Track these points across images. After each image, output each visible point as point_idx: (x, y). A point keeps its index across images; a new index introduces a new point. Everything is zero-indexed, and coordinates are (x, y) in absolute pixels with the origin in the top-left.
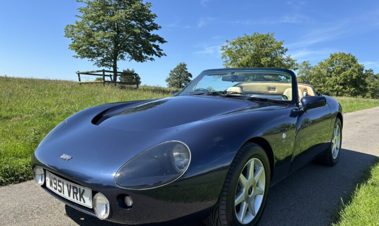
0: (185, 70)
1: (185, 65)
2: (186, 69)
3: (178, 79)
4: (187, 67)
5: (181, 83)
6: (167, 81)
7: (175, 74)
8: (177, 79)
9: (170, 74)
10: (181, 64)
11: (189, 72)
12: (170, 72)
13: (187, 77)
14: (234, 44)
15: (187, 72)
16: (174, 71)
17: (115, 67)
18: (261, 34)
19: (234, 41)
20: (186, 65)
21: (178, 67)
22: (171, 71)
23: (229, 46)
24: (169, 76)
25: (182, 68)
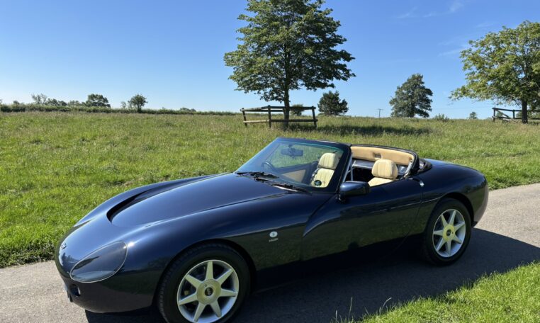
0: (421, 85)
1: (419, 78)
2: (423, 83)
3: (410, 99)
4: (423, 80)
5: (413, 105)
6: (391, 103)
7: (404, 91)
8: (407, 99)
9: (397, 93)
10: (414, 76)
11: (427, 87)
12: (396, 90)
13: (424, 96)
14: (483, 44)
15: (423, 88)
16: (403, 87)
17: (286, 100)
18: (534, 22)
19: (483, 40)
20: (422, 77)
21: (409, 81)
22: (398, 88)
23: (474, 50)
24: (394, 96)
25: (416, 82)
